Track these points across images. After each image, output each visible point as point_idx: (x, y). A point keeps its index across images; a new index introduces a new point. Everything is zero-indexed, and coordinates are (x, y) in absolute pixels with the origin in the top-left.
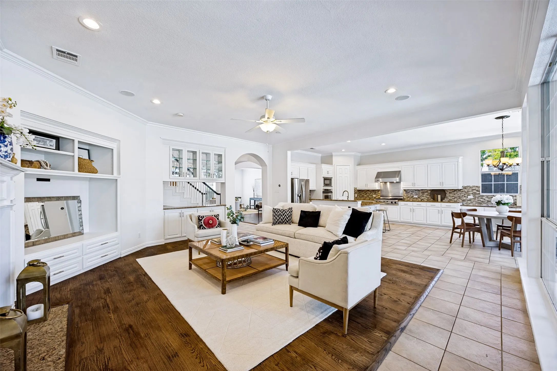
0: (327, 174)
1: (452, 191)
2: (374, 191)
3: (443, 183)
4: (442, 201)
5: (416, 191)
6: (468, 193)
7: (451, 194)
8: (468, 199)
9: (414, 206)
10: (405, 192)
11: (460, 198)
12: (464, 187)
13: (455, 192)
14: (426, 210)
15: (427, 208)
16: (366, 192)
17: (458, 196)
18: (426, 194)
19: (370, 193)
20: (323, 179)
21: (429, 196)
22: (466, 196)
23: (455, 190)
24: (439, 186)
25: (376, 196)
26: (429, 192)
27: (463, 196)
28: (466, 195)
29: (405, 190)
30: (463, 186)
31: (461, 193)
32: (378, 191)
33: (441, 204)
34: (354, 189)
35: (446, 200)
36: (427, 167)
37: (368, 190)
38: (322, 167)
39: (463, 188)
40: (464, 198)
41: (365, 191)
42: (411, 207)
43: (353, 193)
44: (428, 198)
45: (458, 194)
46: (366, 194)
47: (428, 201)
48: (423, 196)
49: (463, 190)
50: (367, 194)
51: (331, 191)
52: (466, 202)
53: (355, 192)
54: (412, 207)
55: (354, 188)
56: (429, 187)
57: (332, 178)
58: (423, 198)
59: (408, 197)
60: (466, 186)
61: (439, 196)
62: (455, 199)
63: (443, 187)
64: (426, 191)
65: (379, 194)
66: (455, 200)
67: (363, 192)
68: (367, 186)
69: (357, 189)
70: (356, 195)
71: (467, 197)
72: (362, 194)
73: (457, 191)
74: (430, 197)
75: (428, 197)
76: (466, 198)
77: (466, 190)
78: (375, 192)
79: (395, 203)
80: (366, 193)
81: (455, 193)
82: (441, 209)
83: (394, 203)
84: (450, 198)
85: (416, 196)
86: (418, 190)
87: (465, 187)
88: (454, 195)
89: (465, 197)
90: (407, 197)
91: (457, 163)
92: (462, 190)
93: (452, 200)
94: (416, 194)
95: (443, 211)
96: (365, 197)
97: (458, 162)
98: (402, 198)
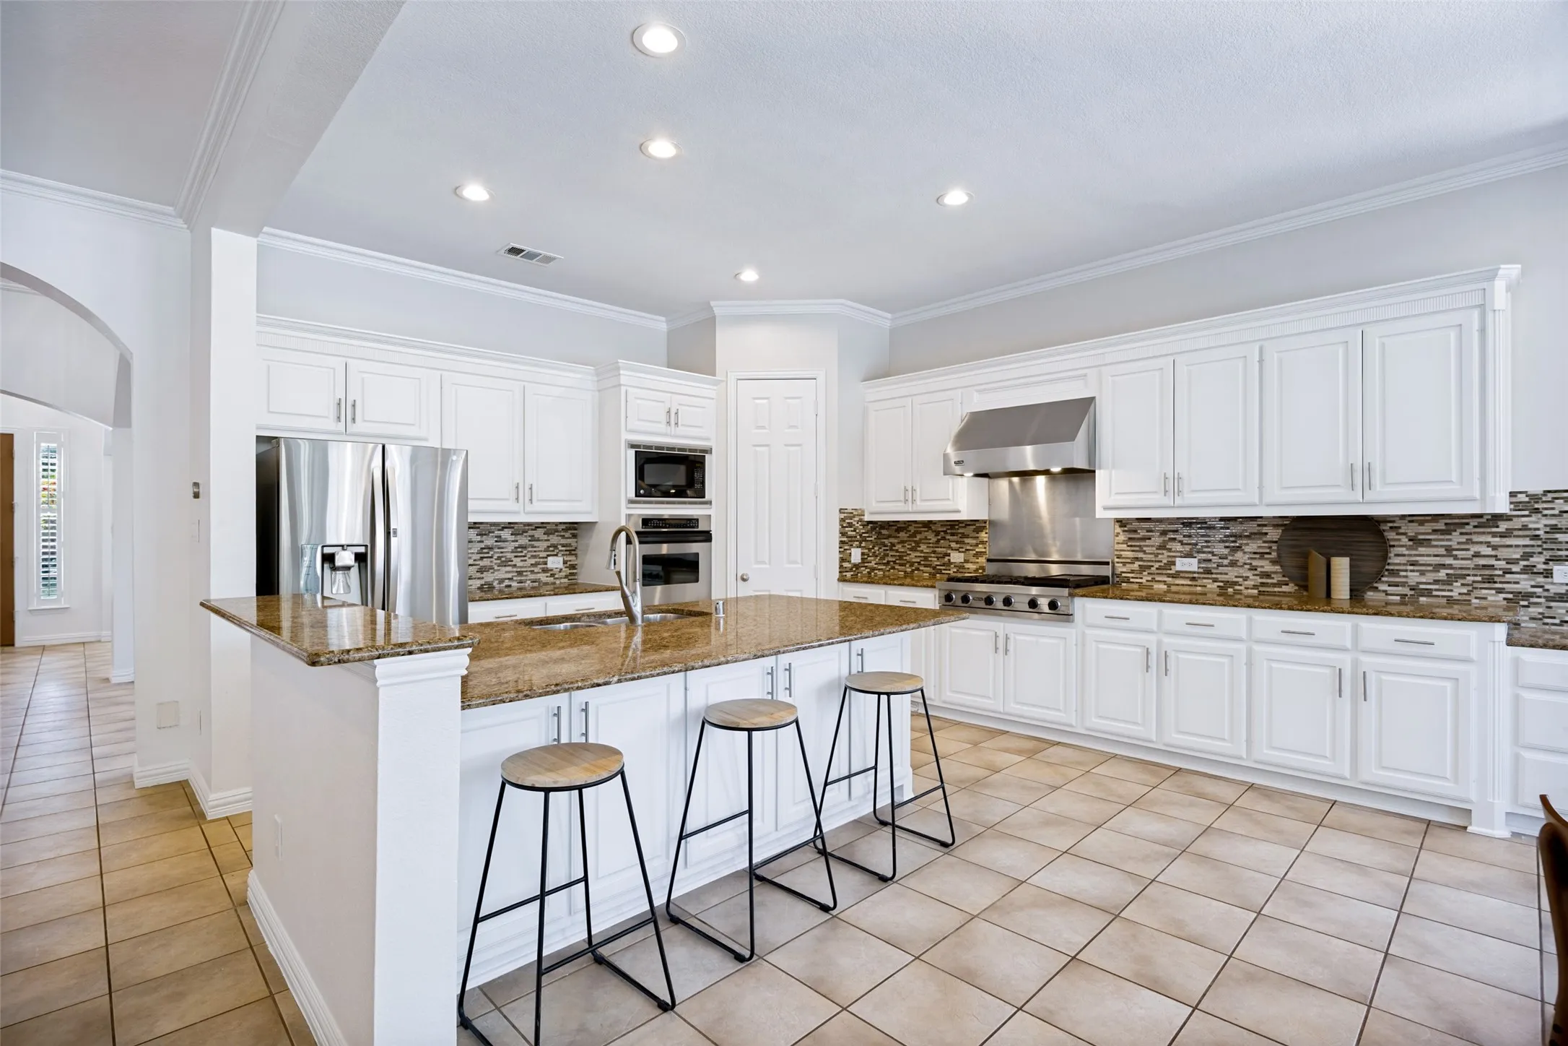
0: (662, 427)
1: (1428, 527)
2: (955, 530)
3: (1368, 470)
4: (1358, 602)
5: (1186, 531)
6: (1555, 541)
7: (1422, 550)
8: (1554, 590)
9: (1169, 633)
10: (1122, 537)
11: (1490, 580)
12: (1522, 498)
13: (1456, 539)
14: (1250, 664)
15: (1256, 648)
16: (914, 535)
17: (1477, 567)
18: (1252, 546)
19: (938, 541)
20: (632, 453)
21: (1274, 562)
22: (1541, 567)
23: (1452, 523)
24: (1342, 494)
25: (966, 561)
26: (1274, 534)
27: (1515, 568)
28: (1538, 561)
29: (1122, 523)
30: (1512, 494)
31: (1496, 540)
32: (976, 526)
33: (1356, 630)
34: (836, 517)
35: (1385, 590)
36: (1261, 361)
37: (928, 525)
38: (623, 380)
39: (1517, 506)
40: (1525, 584)
41: (912, 529)
42: (1151, 641)
43: (836, 538)
44: (1267, 575)
45: (1474, 549)
46: (914, 549)
47: (1265, 599)
48: (1233, 564)
49: (1517, 523)
50: (923, 547)
51: (702, 527)
52: (1534, 611)
53: (843, 534)
54: (1153, 638)
55: (841, 511)
56: (1268, 499)
57: (709, 451)
58: (1232, 574)
59: (1142, 568)
60: (1537, 489)
61: (1341, 567)
62: (1457, 590)
63: (1369, 496)
64: (1253, 527)
65: (980, 549)
66: (1455, 594)
67: (903, 535)
68: (913, 501)
69: (867, 518)
70: (856, 555)
71: (1548, 574)
72: (898, 547)
73: (1468, 529)
74: (1277, 568)
75: (1267, 567)
76: (1541, 580)
77: (1539, 524)
78: (964, 536)
79: (1053, 605)
80: (918, 543)
81: (1454, 544)
82: (1355, 664)
83: (1043, 603)
84: (1414, 578)
85: (1190, 565)
86: (1202, 523)
87: (1535, 498)
88: (1449, 561)
89: (1529, 570)
90: (1136, 566)
91: (1476, 314)
92: (1506, 518)
93: (1428, 593)
94: (1188, 548)
95: (1371, 678)
96: (912, 564)
97: (1482, 307)
98: (1105, 571)
